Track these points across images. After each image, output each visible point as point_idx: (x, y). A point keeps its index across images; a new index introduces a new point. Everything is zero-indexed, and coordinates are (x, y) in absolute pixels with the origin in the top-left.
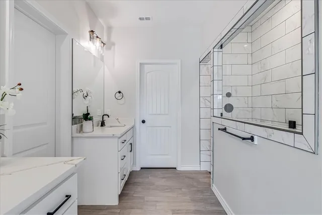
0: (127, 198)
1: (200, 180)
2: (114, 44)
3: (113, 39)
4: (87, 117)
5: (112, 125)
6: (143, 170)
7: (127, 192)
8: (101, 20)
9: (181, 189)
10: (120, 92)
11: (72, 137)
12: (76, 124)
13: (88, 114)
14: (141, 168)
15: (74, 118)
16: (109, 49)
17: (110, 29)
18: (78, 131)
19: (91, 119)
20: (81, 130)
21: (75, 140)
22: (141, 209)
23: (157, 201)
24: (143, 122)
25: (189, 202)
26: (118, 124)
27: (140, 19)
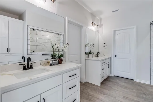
0: (104, 85)
1: (148, 89)
2: (102, 25)
3: (102, 23)
4: (90, 53)
5: (101, 56)
6: (115, 77)
7: (105, 83)
8: (97, 17)
9: (133, 89)
10: (105, 44)
11: (85, 59)
12: (87, 55)
13: (90, 52)
14: (114, 76)
15: (86, 53)
16: (101, 27)
17: (101, 19)
18: (87, 57)
19: (91, 54)
20: (88, 57)
21: (86, 60)
22: (109, 90)
23: (117, 90)
24: (116, 56)
25: (135, 96)
26: (104, 56)
27: (113, 12)
